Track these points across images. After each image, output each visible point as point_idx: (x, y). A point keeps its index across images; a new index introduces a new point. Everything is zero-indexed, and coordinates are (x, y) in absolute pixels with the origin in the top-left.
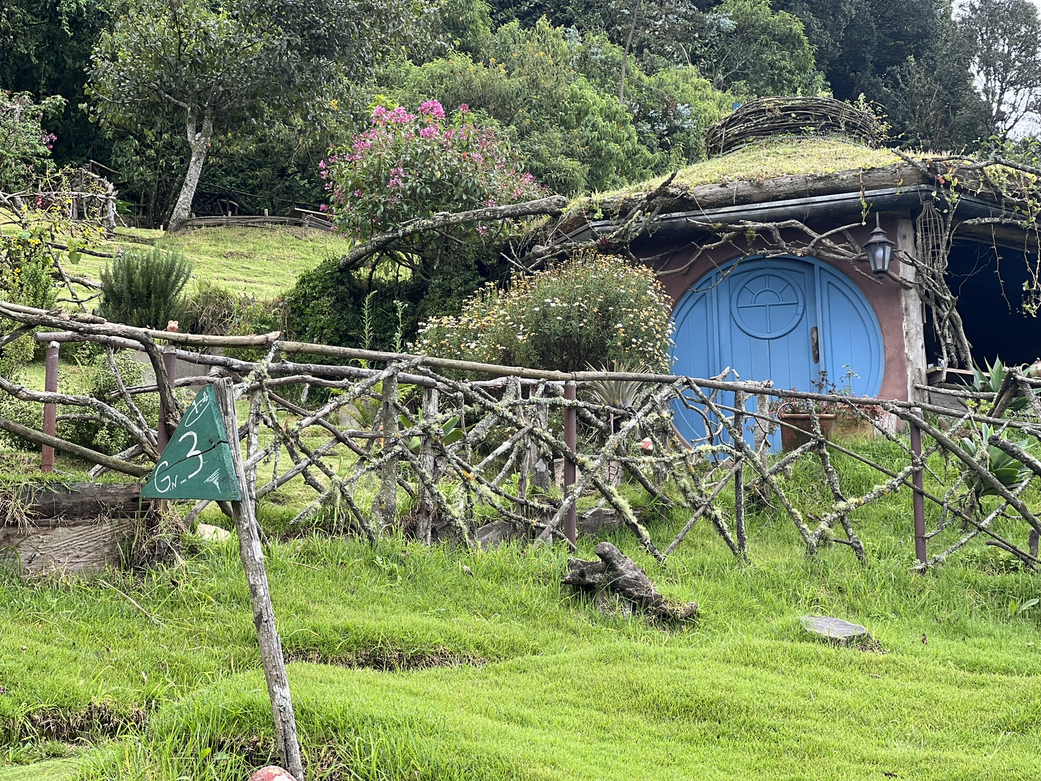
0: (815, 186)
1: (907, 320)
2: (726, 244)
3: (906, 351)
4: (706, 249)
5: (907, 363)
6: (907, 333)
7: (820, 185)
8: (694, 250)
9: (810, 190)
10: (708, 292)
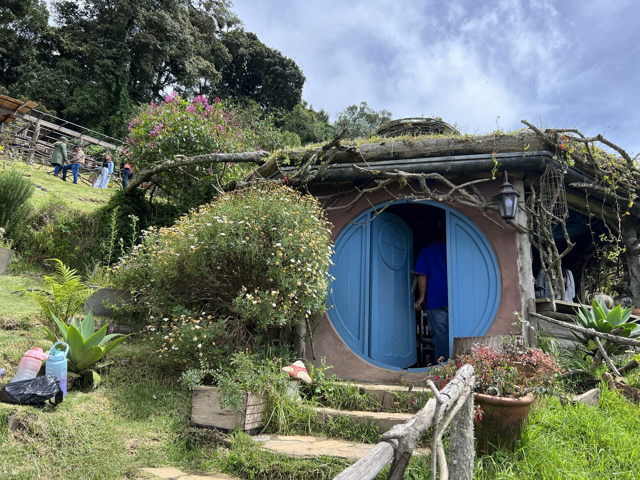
0: (455, 148)
1: (521, 258)
2: (381, 190)
3: (520, 283)
4: (365, 193)
5: (521, 292)
6: (521, 268)
7: (460, 147)
8: (357, 192)
9: (451, 150)
10: (364, 225)
